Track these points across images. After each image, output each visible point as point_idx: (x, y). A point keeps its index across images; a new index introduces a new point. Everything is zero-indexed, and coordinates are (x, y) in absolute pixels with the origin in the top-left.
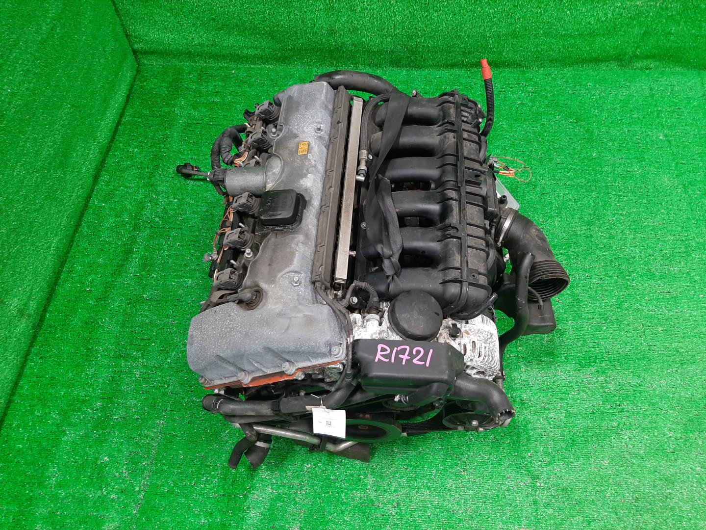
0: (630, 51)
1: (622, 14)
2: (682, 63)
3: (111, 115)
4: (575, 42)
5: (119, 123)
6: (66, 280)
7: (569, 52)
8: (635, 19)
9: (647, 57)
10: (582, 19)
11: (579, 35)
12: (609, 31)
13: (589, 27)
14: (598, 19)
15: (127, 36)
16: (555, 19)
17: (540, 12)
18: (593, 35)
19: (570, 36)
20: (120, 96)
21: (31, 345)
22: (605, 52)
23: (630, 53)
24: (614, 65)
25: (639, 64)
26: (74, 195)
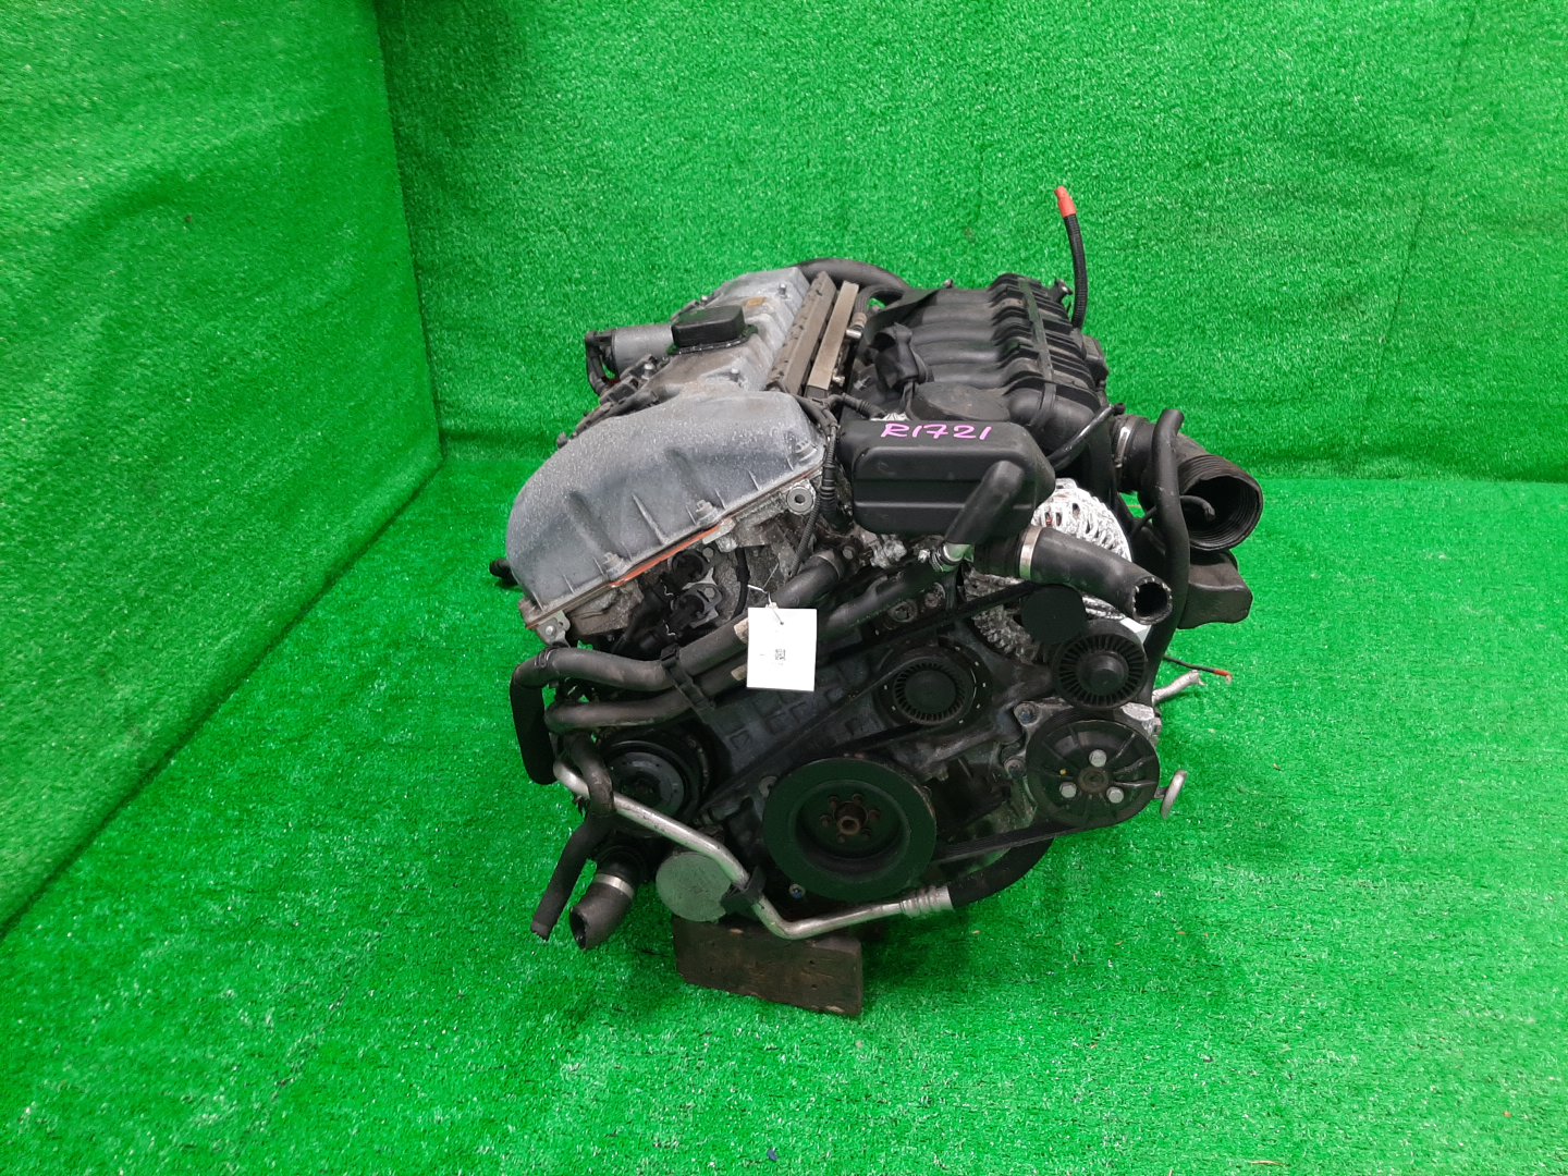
0: (1350, 436)
1: (1318, 359)
2: (1456, 464)
3: (380, 500)
4: (1243, 416)
5: (391, 521)
6: (230, 714)
7: (1233, 436)
8: (1344, 369)
9: (1388, 451)
10: (1248, 369)
11: (1248, 401)
12: (1302, 393)
13: (1264, 386)
14: (1278, 369)
15: (436, 402)
16: (1199, 368)
17: (1170, 355)
18: (1272, 401)
19: (1230, 401)
20: (405, 479)
21: (123, 802)
22: (1303, 438)
23: (1353, 442)
24: (1324, 467)
25: (1376, 466)
26: (286, 584)
